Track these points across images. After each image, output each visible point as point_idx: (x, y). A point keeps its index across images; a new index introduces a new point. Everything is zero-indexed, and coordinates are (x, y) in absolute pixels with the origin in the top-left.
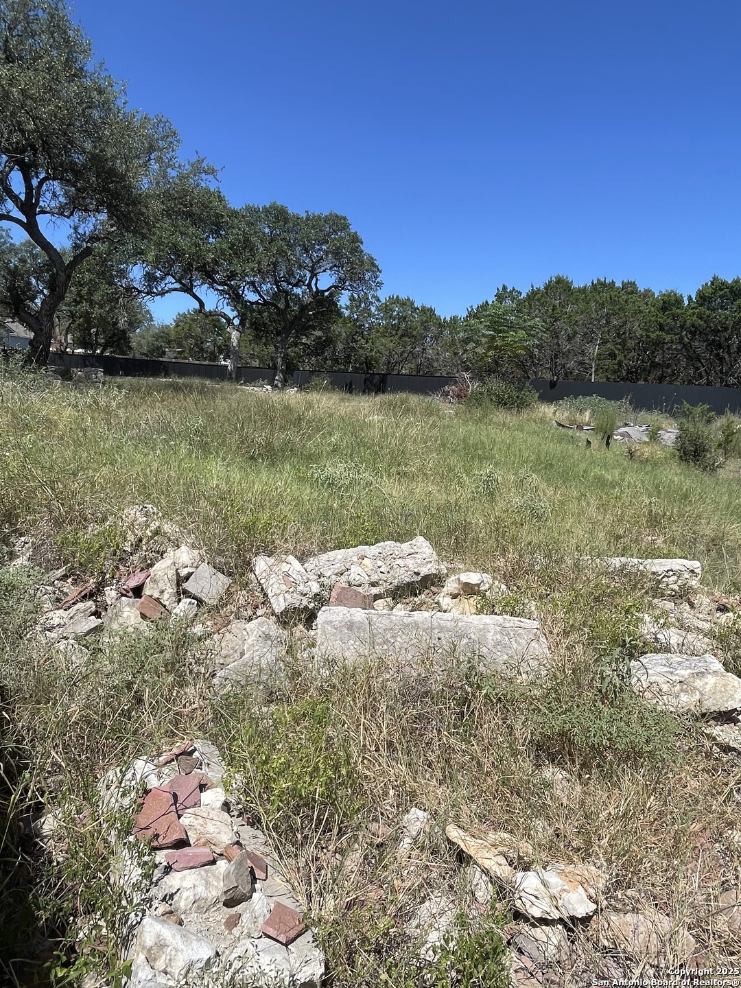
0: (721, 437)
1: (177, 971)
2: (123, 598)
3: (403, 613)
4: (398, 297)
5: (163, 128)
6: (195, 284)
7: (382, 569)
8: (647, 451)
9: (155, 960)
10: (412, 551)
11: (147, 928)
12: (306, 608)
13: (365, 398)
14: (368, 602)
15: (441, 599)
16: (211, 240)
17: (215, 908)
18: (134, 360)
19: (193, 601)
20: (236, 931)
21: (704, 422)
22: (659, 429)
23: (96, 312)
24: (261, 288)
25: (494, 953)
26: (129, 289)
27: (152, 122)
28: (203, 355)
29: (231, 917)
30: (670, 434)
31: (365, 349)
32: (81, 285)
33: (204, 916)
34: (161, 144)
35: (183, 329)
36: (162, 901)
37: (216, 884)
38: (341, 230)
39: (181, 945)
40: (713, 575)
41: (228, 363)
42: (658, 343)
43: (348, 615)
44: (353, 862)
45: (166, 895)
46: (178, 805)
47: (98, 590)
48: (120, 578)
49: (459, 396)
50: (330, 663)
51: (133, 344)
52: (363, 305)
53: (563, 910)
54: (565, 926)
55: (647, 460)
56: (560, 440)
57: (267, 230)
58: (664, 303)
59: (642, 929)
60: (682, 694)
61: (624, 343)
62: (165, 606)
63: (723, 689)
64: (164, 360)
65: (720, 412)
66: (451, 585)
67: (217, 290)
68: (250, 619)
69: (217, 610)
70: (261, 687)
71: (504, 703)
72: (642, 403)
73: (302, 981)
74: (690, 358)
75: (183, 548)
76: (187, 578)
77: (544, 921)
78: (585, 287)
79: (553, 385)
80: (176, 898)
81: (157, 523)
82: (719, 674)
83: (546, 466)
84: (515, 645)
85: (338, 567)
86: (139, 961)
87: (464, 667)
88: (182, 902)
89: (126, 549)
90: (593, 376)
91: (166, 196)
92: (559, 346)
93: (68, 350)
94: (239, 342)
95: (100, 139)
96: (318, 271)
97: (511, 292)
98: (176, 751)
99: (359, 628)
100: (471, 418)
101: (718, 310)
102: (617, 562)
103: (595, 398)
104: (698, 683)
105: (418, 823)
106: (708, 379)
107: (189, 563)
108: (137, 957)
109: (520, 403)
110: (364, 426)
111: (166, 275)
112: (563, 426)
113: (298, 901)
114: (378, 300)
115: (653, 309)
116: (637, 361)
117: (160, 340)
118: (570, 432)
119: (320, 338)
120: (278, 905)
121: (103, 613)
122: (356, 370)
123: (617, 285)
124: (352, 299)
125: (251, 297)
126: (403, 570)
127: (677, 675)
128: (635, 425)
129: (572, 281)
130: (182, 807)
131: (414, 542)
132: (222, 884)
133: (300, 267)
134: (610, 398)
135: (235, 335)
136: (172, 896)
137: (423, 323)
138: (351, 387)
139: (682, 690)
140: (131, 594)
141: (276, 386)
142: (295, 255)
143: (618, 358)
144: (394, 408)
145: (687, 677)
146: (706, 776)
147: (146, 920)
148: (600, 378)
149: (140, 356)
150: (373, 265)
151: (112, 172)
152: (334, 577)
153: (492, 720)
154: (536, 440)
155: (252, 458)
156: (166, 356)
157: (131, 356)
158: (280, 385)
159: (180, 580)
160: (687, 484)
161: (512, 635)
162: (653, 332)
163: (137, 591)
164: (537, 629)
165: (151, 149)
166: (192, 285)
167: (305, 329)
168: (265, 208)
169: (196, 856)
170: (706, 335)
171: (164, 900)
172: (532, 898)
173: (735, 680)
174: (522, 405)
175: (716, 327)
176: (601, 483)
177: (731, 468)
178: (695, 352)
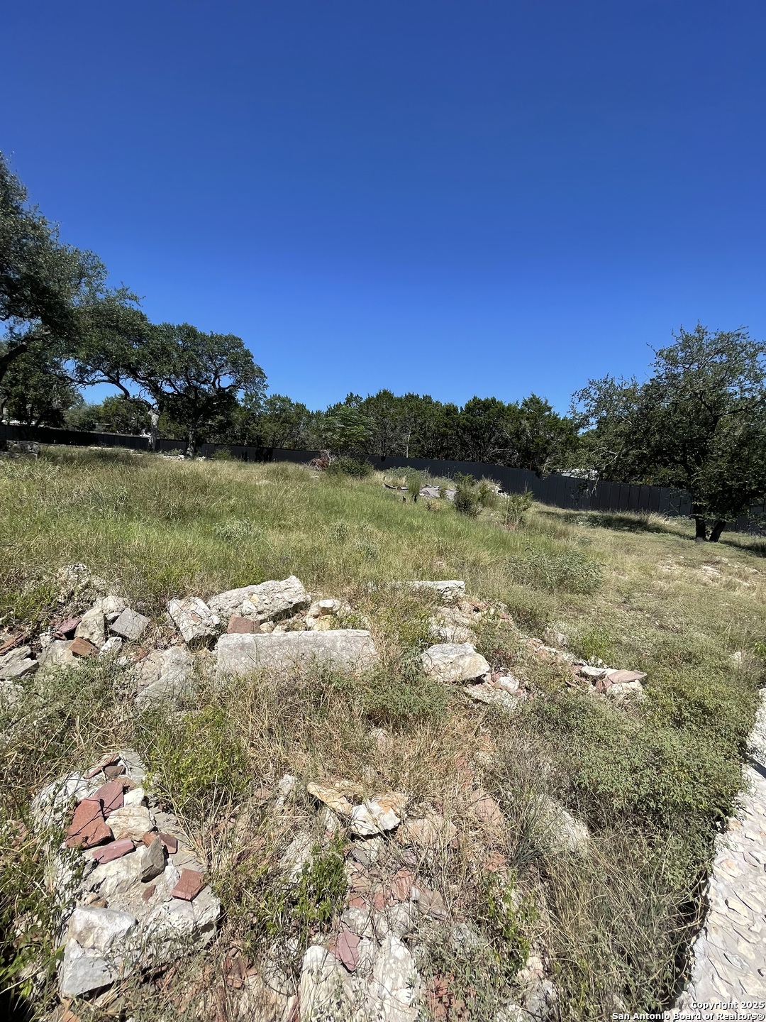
0: (479, 494)
1: (103, 945)
2: (57, 641)
3: (279, 634)
4: (279, 395)
5: (92, 260)
6: (121, 377)
7: (266, 602)
8: (438, 504)
9: (85, 940)
10: (287, 586)
11: (77, 918)
12: (209, 635)
13: (257, 465)
14: (255, 628)
15: (307, 620)
16: (135, 346)
17: (135, 886)
18: (67, 431)
19: (119, 638)
20: (152, 900)
21: (470, 485)
22: (445, 489)
23: (31, 394)
24: (176, 383)
25: (337, 868)
26: (63, 378)
27: (82, 255)
28: (128, 429)
29: (148, 889)
30: (451, 493)
31: (256, 430)
32: (16, 371)
33: (126, 894)
34: (90, 272)
35: (111, 409)
36: (90, 891)
37: (135, 866)
38: (237, 347)
39: (106, 924)
40: (472, 588)
41: (149, 436)
42: (444, 435)
43: (240, 639)
44: (242, 823)
45: (94, 886)
46: (104, 809)
47: (34, 636)
48: (54, 625)
49: (322, 466)
50: (226, 676)
51: (67, 418)
52: (254, 399)
53: (380, 827)
54: (382, 836)
55: (438, 510)
56: (387, 498)
57: (180, 343)
58: (447, 410)
59: (426, 828)
60: (452, 670)
61: (425, 434)
62: (94, 645)
63: (474, 664)
64: (94, 432)
65: (479, 478)
66: (314, 609)
67: (140, 382)
68: (166, 648)
69: (139, 645)
70: (175, 699)
71: (346, 691)
72: (435, 472)
73: (203, 924)
74: (462, 444)
75: (110, 597)
76: (114, 620)
77: (369, 837)
78: (401, 397)
79: (383, 459)
80: (102, 886)
81: (87, 579)
82: (472, 655)
83: (379, 518)
84: (354, 648)
85: (234, 602)
86: (71, 945)
87: (320, 670)
88: (107, 889)
89: (60, 600)
90: (407, 454)
91: (96, 312)
92: (386, 434)
93: (3, 421)
94: (158, 422)
95: (34, 263)
96: (220, 374)
97: (356, 397)
98: (103, 763)
99: (249, 648)
100: (330, 482)
101: (477, 416)
102: (417, 584)
103: (409, 469)
104: (461, 662)
105: (289, 785)
106: (473, 458)
107: (115, 609)
108: (69, 941)
109: (362, 472)
110: (256, 489)
111: (96, 369)
112: (389, 487)
113: (201, 864)
114: (265, 397)
115: (441, 414)
116: (433, 445)
117: (90, 416)
118: (393, 492)
119: (222, 421)
120: (185, 871)
121: (38, 654)
122: (249, 444)
123: (420, 397)
124: (246, 395)
125: (168, 389)
126: (281, 601)
127: (449, 658)
128: (432, 486)
129: (393, 393)
130: (109, 810)
131: (288, 580)
132: (140, 865)
133: (206, 370)
134: (417, 470)
135: (154, 418)
136: (99, 886)
137: (297, 414)
138: (246, 456)
139: (452, 668)
140: (64, 637)
141: (188, 455)
142: (202, 362)
143: (422, 443)
144: (278, 475)
145: (455, 659)
147: (77, 911)
148: (412, 456)
149: (73, 428)
150: (261, 373)
151: (46, 290)
152: (231, 609)
153: (338, 704)
154: (372, 498)
155: (168, 518)
156: (96, 429)
157: (64, 428)
158: (191, 454)
159: (107, 623)
160: (461, 527)
161: (352, 642)
162: (441, 428)
163: (70, 635)
164: (368, 636)
165: (81, 275)
166: (118, 378)
167: (209, 415)
168: (178, 327)
169: (119, 848)
170: (471, 431)
171: (92, 890)
172: (362, 823)
173: (481, 658)
174: (363, 474)
175: (476, 427)
176: (411, 528)
177: (485, 514)
178: (465, 441)
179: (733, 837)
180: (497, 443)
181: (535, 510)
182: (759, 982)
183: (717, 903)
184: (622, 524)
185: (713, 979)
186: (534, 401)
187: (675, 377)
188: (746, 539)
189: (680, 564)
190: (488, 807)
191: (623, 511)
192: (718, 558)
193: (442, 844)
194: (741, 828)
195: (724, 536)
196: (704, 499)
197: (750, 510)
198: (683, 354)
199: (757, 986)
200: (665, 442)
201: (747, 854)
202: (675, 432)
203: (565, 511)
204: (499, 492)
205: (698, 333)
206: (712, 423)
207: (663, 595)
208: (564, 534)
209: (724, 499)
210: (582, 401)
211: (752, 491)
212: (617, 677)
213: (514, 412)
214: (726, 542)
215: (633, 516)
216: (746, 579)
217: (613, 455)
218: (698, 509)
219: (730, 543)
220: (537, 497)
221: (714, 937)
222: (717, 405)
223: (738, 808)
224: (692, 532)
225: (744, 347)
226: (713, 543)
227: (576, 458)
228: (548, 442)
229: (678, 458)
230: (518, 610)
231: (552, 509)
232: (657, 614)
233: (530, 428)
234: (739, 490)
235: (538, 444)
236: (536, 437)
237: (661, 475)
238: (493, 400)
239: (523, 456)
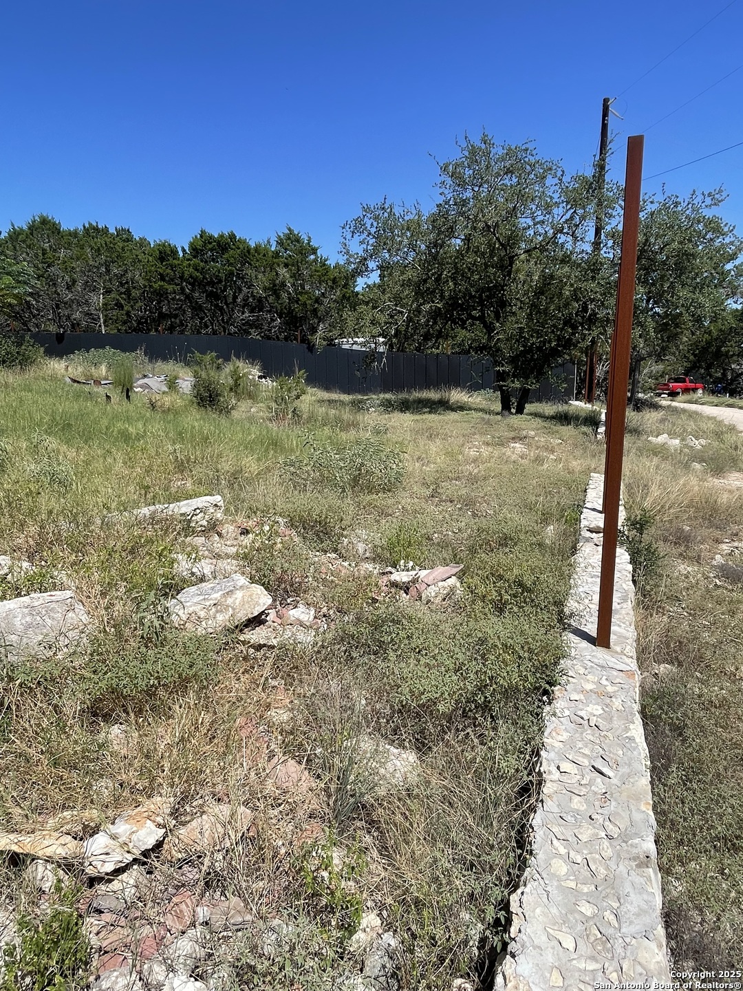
0: (231, 381)
8: (167, 400)
21: (214, 368)
22: (176, 378)
30: (186, 382)
42: (161, 295)
53: (135, 851)
54: (139, 862)
55: (169, 409)
56: (76, 398)
58: (160, 252)
59: (206, 827)
60: (218, 615)
61: (128, 292)
63: (250, 599)
65: (227, 359)
72: (157, 353)
74: (193, 309)
77: (118, 872)
78: (76, 230)
79: (60, 338)
82: (245, 588)
83: (65, 428)
84: (49, 622)
90: (103, 327)
92: (59, 294)
101: (210, 262)
102: (146, 511)
103: (109, 351)
104: (229, 601)
106: (213, 328)
109: (22, 359)
112: (78, 382)
115: (151, 259)
116: (145, 312)
118: (87, 388)
123: (111, 231)
127: (211, 599)
128: (154, 375)
129: (59, 223)
134: (124, 350)
139: (217, 612)
143: (126, 308)
145: (219, 598)
146: (247, 676)
148: (111, 329)
154: (49, 399)
160: (207, 428)
161: (44, 612)
162: (155, 282)
164: (71, 598)
170: (205, 286)
172: (103, 857)
173: (259, 589)
174: (25, 362)
175: (211, 279)
176: (125, 437)
177: (243, 409)
178: (197, 302)
179: (559, 704)
180: (246, 304)
181: (311, 398)
182: (590, 827)
183: (550, 772)
184: (420, 405)
185: (552, 843)
186: (290, 240)
187: (464, 202)
188: (549, 409)
189: (488, 444)
190: (290, 772)
191: (421, 389)
192: (524, 433)
193: (233, 838)
194: (565, 693)
195: (529, 408)
196: (506, 363)
197: (552, 371)
198: (471, 172)
199: (589, 831)
200: (460, 291)
201: (573, 717)
202: (469, 278)
203: (351, 397)
204: (260, 377)
205: (485, 143)
206: (507, 265)
207: (473, 480)
208: (355, 425)
209: (526, 360)
210: (356, 236)
211: (552, 349)
212: (431, 578)
213: (264, 255)
214: (531, 414)
215: (433, 395)
216: (552, 451)
217: (402, 312)
218: (501, 376)
219: (536, 415)
220: (312, 380)
221: (550, 804)
222: (512, 241)
223: (561, 676)
224: (498, 407)
225: (533, 166)
226: (519, 416)
227: (358, 319)
228: (317, 301)
229: (475, 313)
230: (303, 522)
231: (334, 396)
232: (469, 503)
233: (291, 280)
234: (539, 349)
235: (305, 304)
236: (301, 293)
237: (459, 339)
238: (232, 236)
239: (286, 323)
